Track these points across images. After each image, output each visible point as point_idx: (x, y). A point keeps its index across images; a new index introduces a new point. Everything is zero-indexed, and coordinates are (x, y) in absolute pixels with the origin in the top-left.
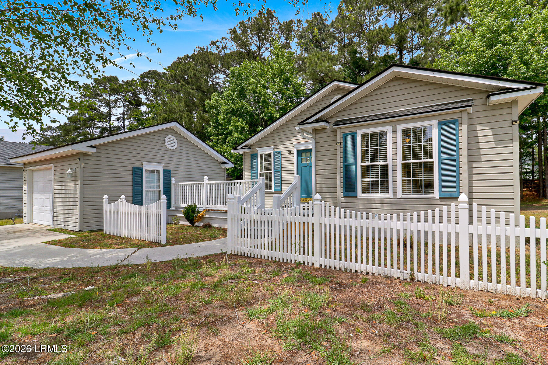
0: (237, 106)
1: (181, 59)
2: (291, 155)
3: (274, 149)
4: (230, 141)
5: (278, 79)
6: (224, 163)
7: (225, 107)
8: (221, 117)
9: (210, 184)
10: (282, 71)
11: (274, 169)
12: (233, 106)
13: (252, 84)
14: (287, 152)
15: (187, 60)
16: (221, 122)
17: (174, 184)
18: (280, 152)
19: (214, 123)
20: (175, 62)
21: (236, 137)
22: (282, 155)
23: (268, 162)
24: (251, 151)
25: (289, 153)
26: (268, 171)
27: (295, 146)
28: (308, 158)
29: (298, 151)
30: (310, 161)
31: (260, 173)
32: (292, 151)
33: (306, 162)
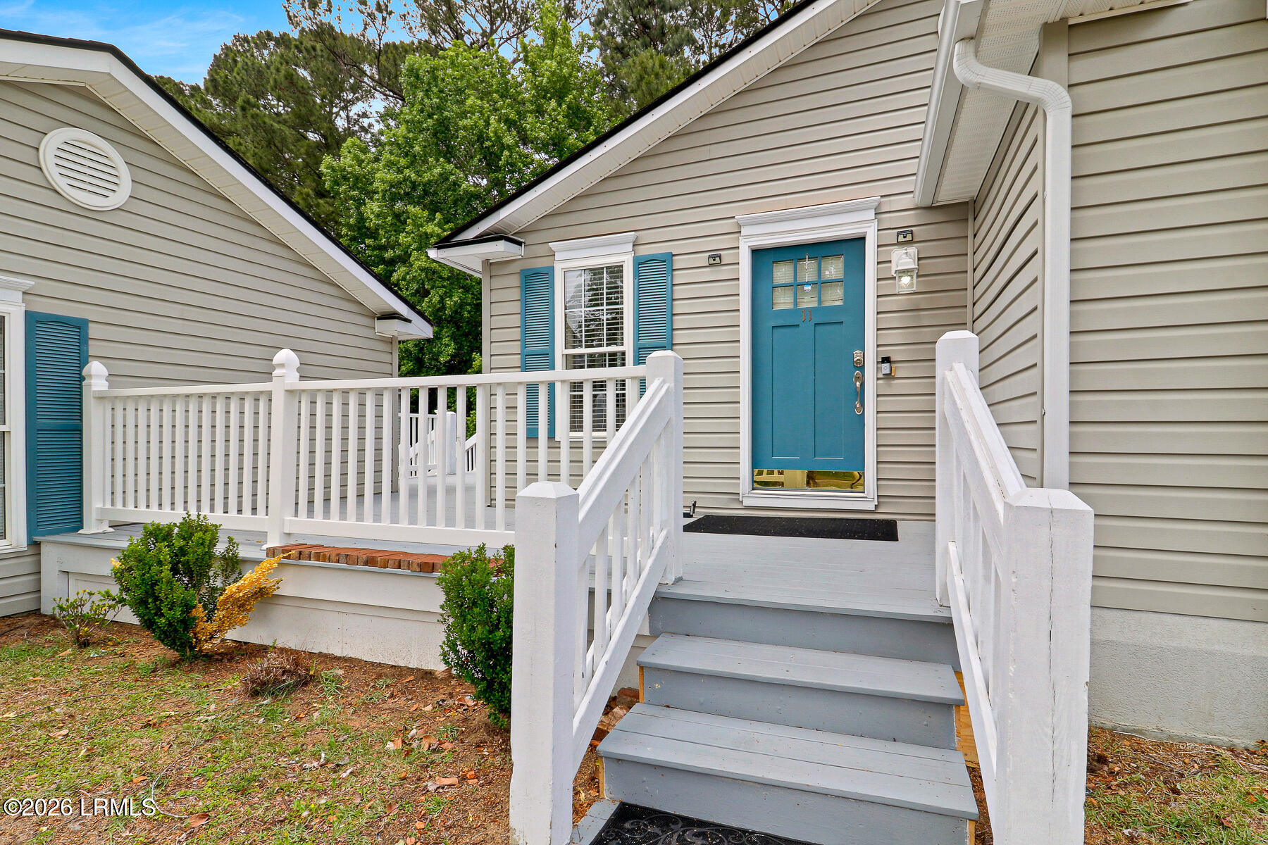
0: (427, 177)
1: (246, 40)
2: (723, 273)
3: (635, 245)
4: (404, 279)
5: (553, 103)
6: (392, 315)
7: (391, 176)
8: (372, 207)
9: (313, 393)
10: (565, 80)
11: (638, 336)
12: (413, 176)
13: (473, 114)
14: (703, 259)
15: (266, 47)
16: (372, 222)
17: (101, 398)
18: (666, 260)
19: (350, 227)
20: (227, 48)
21: (422, 269)
22: (678, 274)
23: (605, 307)
24: (520, 257)
25: (711, 261)
26: (607, 346)
27: (744, 231)
28: (808, 284)
29: (756, 253)
30: (816, 299)
31: (566, 355)
32: (727, 254)
33: (796, 303)
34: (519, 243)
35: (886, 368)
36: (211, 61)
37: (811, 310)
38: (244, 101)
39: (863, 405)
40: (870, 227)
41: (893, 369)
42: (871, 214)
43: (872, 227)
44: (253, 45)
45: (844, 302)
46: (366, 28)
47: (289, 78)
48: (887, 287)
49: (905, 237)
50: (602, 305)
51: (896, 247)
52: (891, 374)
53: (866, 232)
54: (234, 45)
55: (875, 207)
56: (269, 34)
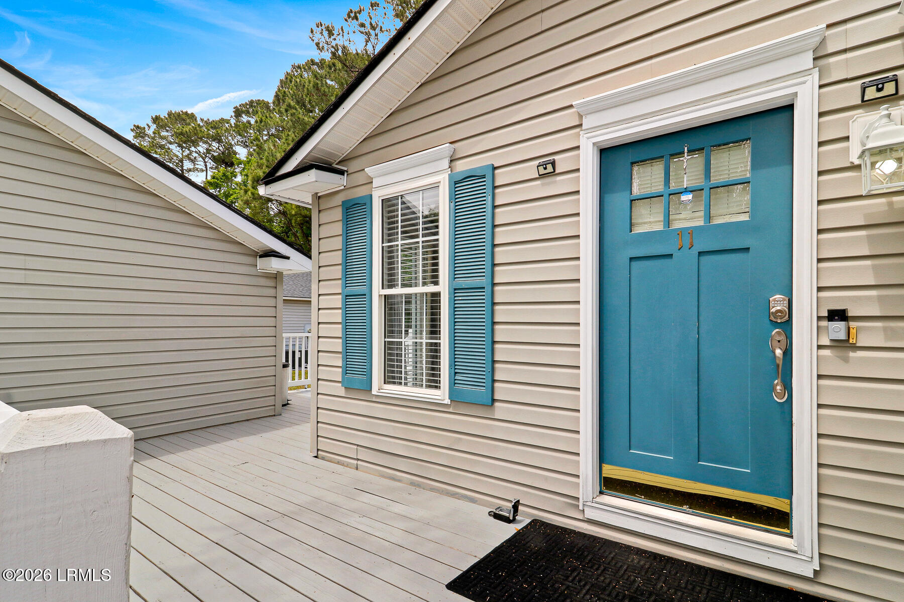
2: (560, 184)
3: (452, 160)
6: (270, 253)
11: (454, 276)
14: (531, 169)
15: (310, 69)
18: (488, 176)
20: (288, 74)
22: (500, 192)
23: (421, 239)
24: (343, 187)
25: (542, 171)
26: (423, 286)
27: (586, 124)
28: (686, 191)
29: (606, 153)
30: (702, 213)
31: (385, 296)
32: (561, 159)
33: (668, 222)
34: (341, 173)
35: (838, 329)
36: (278, 83)
37: (691, 231)
38: (287, 106)
39: (788, 387)
40: (804, 83)
41: (853, 332)
42: (807, 60)
43: (809, 83)
44: (303, 70)
45: (752, 217)
46: (367, 44)
47: (316, 86)
48: (839, 185)
49: (879, 90)
50: (417, 236)
51: (860, 111)
52: (848, 340)
53: (796, 94)
54: (292, 71)
55: (814, 46)
56: (312, 61)
